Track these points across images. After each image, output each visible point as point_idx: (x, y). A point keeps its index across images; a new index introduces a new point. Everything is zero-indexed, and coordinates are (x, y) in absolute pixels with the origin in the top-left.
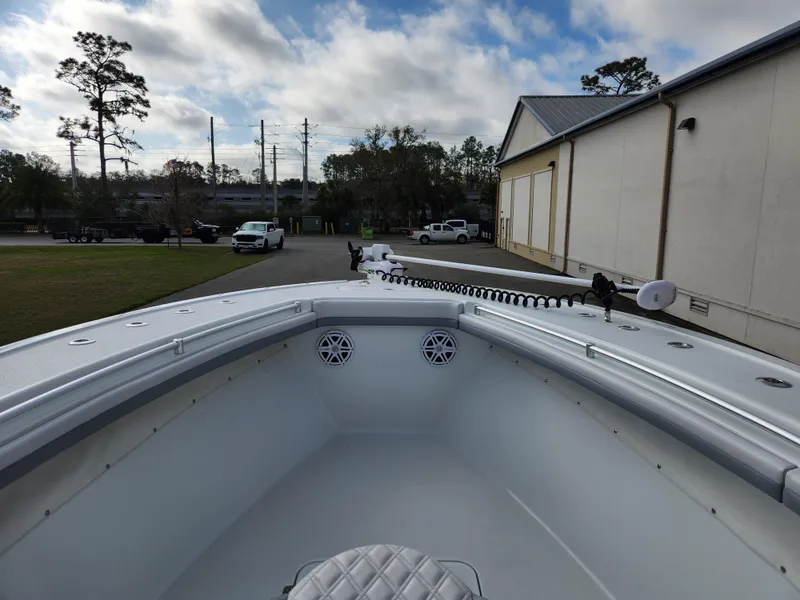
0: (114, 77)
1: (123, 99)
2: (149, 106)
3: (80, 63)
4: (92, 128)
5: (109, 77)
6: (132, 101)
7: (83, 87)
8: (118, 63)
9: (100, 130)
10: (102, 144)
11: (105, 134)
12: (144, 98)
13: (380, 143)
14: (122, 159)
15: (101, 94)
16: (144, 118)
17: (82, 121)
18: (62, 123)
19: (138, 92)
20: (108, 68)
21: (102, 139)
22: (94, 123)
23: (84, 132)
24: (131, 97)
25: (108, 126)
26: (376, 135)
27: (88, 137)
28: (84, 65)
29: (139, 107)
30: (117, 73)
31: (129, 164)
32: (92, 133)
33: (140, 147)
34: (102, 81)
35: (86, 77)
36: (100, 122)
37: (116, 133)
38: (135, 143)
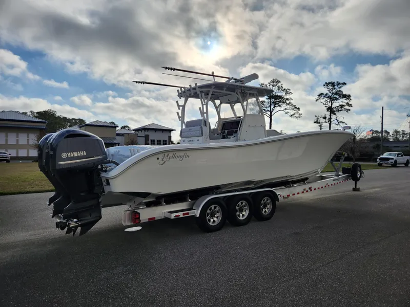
0: (337, 97)
1: (340, 105)
2: (352, 106)
3: (325, 94)
4: (327, 118)
6: (344, 105)
7: (325, 103)
8: (340, 91)
9: (330, 119)
10: (330, 124)
11: (332, 120)
12: (350, 103)
14: (338, 129)
15: (332, 104)
16: (349, 112)
17: (324, 116)
18: (316, 118)
19: (347, 101)
20: (336, 94)
21: (331, 122)
22: (328, 117)
23: (324, 120)
24: (344, 104)
25: (333, 117)
27: (325, 122)
28: (326, 94)
29: (347, 107)
30: (340, 95)
32: (327, 120)
33: (346, 124)
34: (332, 99)
35: (326, 99)
36: (330, 116)
37: (336, 119)
38: (344, 122)
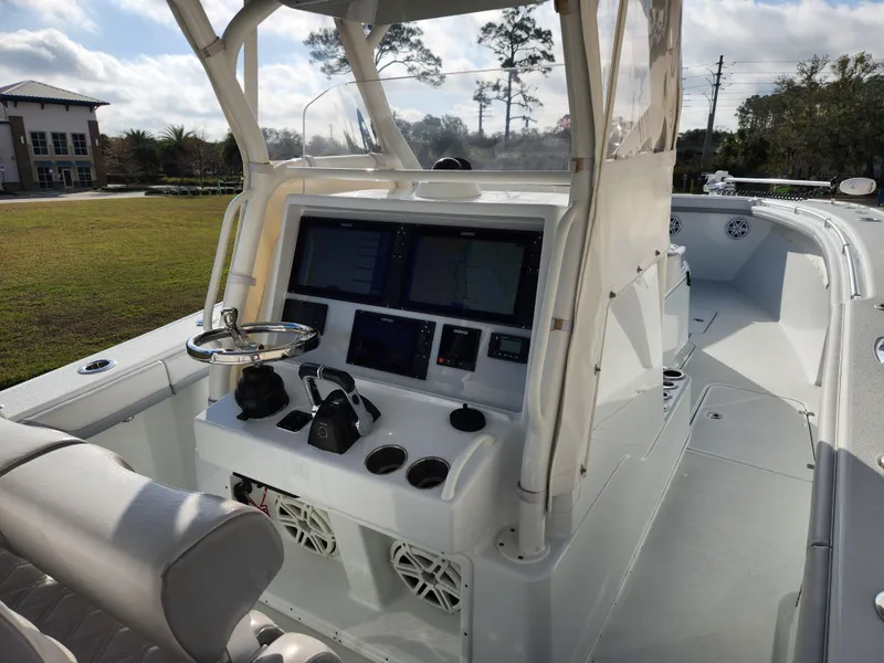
0: (524, 36)
1: (530, 57)
2: (553, 61)
3: (498, 25)
4: (502, 89)
5: (520, 36)
6: (539, 58)
7: (498, 49)
8: (528, 19)
9: (508, 91)
10: (509, 103)
11: (512, 94)
12: (549, 53)
13: (817, 78)
14: (524, 118)
15: (513, 53)
16: (548, 74)
17: (495, 83)
18: (478, 87)
19: (544, 47)
20: (520, 26)
21: (510, 99)
22: (504, 83)
23: (495, 94)
24: (538, 54)
25: (514, 85)
26: (813, 68)
27: (498, 98)
28: (502, 27)
29: (545, 63)
30: (527, 30)
31: (530, 122)
32: (502, 94)
33: (541, 104)
34: (515, 40)
35: (502, 39)
36: (510, 82)
37: (522, 92)
38: (536, 101)
